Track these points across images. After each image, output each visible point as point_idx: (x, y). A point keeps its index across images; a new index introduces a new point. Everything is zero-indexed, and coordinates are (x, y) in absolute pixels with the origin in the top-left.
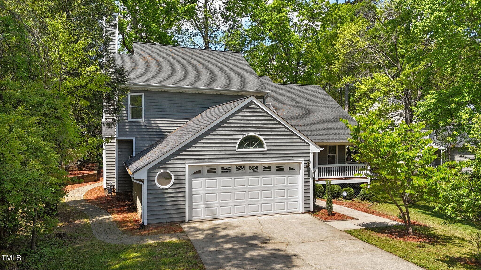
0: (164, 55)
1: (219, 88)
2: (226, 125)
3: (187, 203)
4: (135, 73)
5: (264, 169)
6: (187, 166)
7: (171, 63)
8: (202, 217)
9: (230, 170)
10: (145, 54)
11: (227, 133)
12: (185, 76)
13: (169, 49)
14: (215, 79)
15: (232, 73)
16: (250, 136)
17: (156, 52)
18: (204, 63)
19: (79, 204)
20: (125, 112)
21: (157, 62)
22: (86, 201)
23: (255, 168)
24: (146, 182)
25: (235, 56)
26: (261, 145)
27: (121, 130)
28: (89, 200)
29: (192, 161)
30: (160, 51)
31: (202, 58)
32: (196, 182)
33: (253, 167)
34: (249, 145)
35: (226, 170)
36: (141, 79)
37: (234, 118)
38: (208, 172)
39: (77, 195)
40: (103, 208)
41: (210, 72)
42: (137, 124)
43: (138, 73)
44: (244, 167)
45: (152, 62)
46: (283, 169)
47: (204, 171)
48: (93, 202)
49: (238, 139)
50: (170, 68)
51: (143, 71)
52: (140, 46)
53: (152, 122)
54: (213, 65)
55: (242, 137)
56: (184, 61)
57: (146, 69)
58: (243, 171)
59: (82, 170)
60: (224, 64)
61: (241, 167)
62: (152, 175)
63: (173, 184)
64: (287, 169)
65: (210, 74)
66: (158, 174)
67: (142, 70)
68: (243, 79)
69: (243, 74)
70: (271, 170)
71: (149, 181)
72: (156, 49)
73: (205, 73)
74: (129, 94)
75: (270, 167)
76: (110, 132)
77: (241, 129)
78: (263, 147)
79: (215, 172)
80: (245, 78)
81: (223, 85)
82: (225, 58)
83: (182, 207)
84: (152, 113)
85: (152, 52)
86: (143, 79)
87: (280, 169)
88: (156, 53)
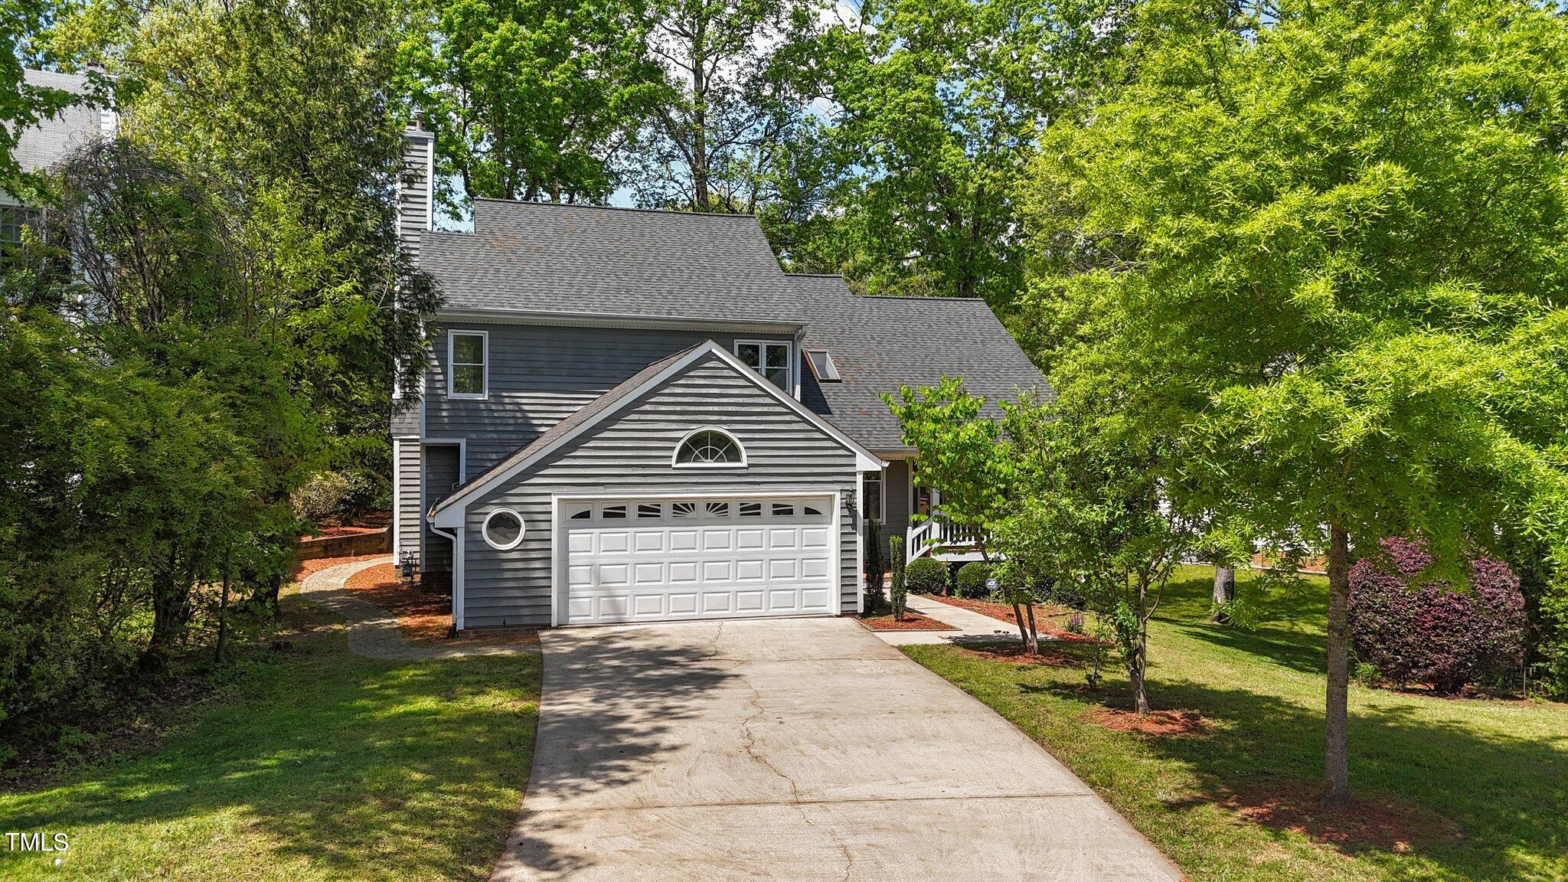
0: (549, 232)
1: (675, 316)
2: (647, 407)
3: (554, 583)
4: (467, 282)
5: (742, 510)
6: (554, 499)
7: (563, 253)
8: (591, 619)
9: (659, 511)
10: (501, 230)
11: (650, 427)
12: (592, 287)
13: (565, 214)
14: (670, 292)
15: (719, 275)
16: (707, 432)
17: (528, 224)
18: (648, 250)
19: (330, 599)
20: (441, 377)
21: (528, 250)
22: (351, 591)
23: (719, 508)
24: (461, 534)
25: (738, 226)
26: (733, 454)
27: (431, 421)
28: (356, 590)
29: (566, 489)
30: (541, 221)
31: (648, 236)
32: (579, 538)
33: (715, 505)
34: (705, 454)
35: (649, 512)
36: (480, 296)
37: (666, 391)
38: (606, 515)
39: (330, 581)
40: (383, 607)
41: (659, 273)
42: (471, 406)
43: (475, 281)
44: (693, 505)
45: (514, 253)
46: (790, 512)
47: (597, 514)
48: (364, 594)
49: (677, 440)
50: (559, 266)
51: (490, 276)
52: (492, 208)
53: (507, 400)
54: (673, 254)
55: (685, 436)
56: (599, 246)
57: (497, 271)
58: (691, 515)
59: (352, 525)
60: (702, 249)
61: (686, 505)
62: (476, 518)
63: (524, 540)
64: (799, 511)
65: (659, 280)
66: (488, 518)
67: (487, 271)
68: (744, 290)
69: (747, 275)
70: (759, 514)
71: (468, 532)
72: (532, 216)
73: (646, 275)
74: (451, 334)
75: (758, 506)
76: (409, 426)
77: (685, 418)
78: (739, 460)
79: (623, 515)
80: (749, 288)
81: (686, 307)
82: (711, 233)
83: (545, 592)
84: (507, 378)
85: (519, 224)
86: (486, 295)
87: (783, 511)
88: (529, 228)
